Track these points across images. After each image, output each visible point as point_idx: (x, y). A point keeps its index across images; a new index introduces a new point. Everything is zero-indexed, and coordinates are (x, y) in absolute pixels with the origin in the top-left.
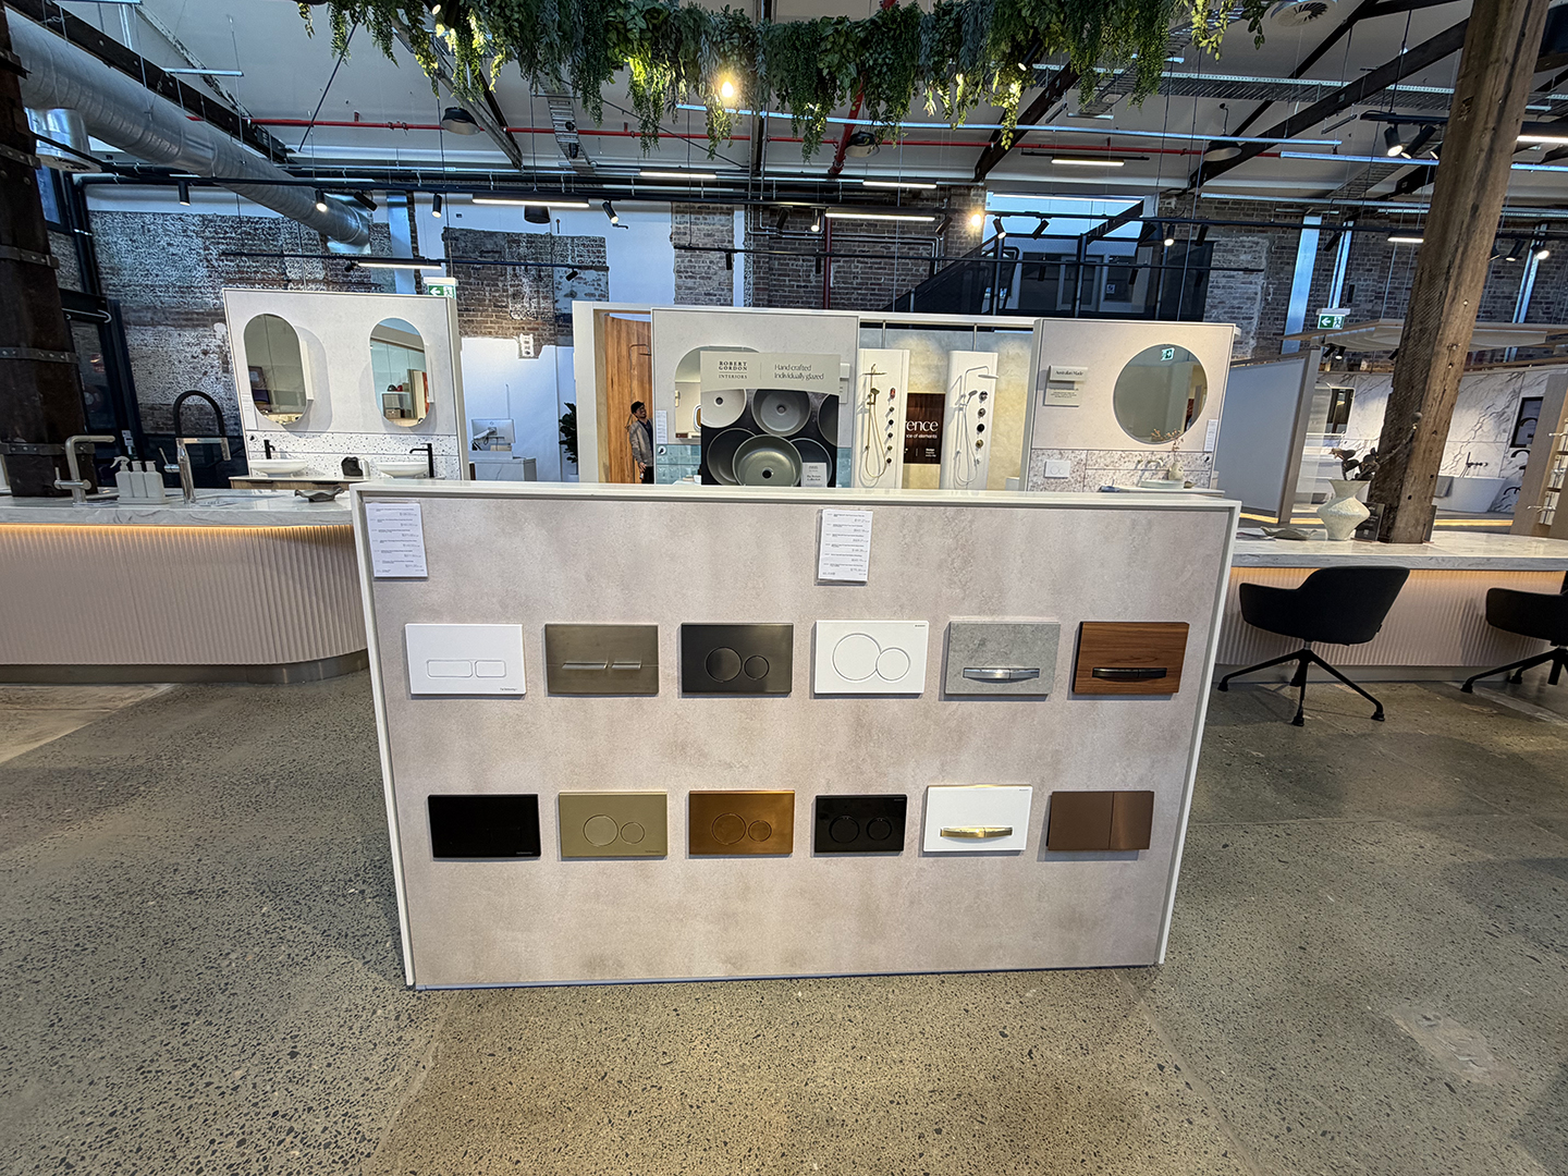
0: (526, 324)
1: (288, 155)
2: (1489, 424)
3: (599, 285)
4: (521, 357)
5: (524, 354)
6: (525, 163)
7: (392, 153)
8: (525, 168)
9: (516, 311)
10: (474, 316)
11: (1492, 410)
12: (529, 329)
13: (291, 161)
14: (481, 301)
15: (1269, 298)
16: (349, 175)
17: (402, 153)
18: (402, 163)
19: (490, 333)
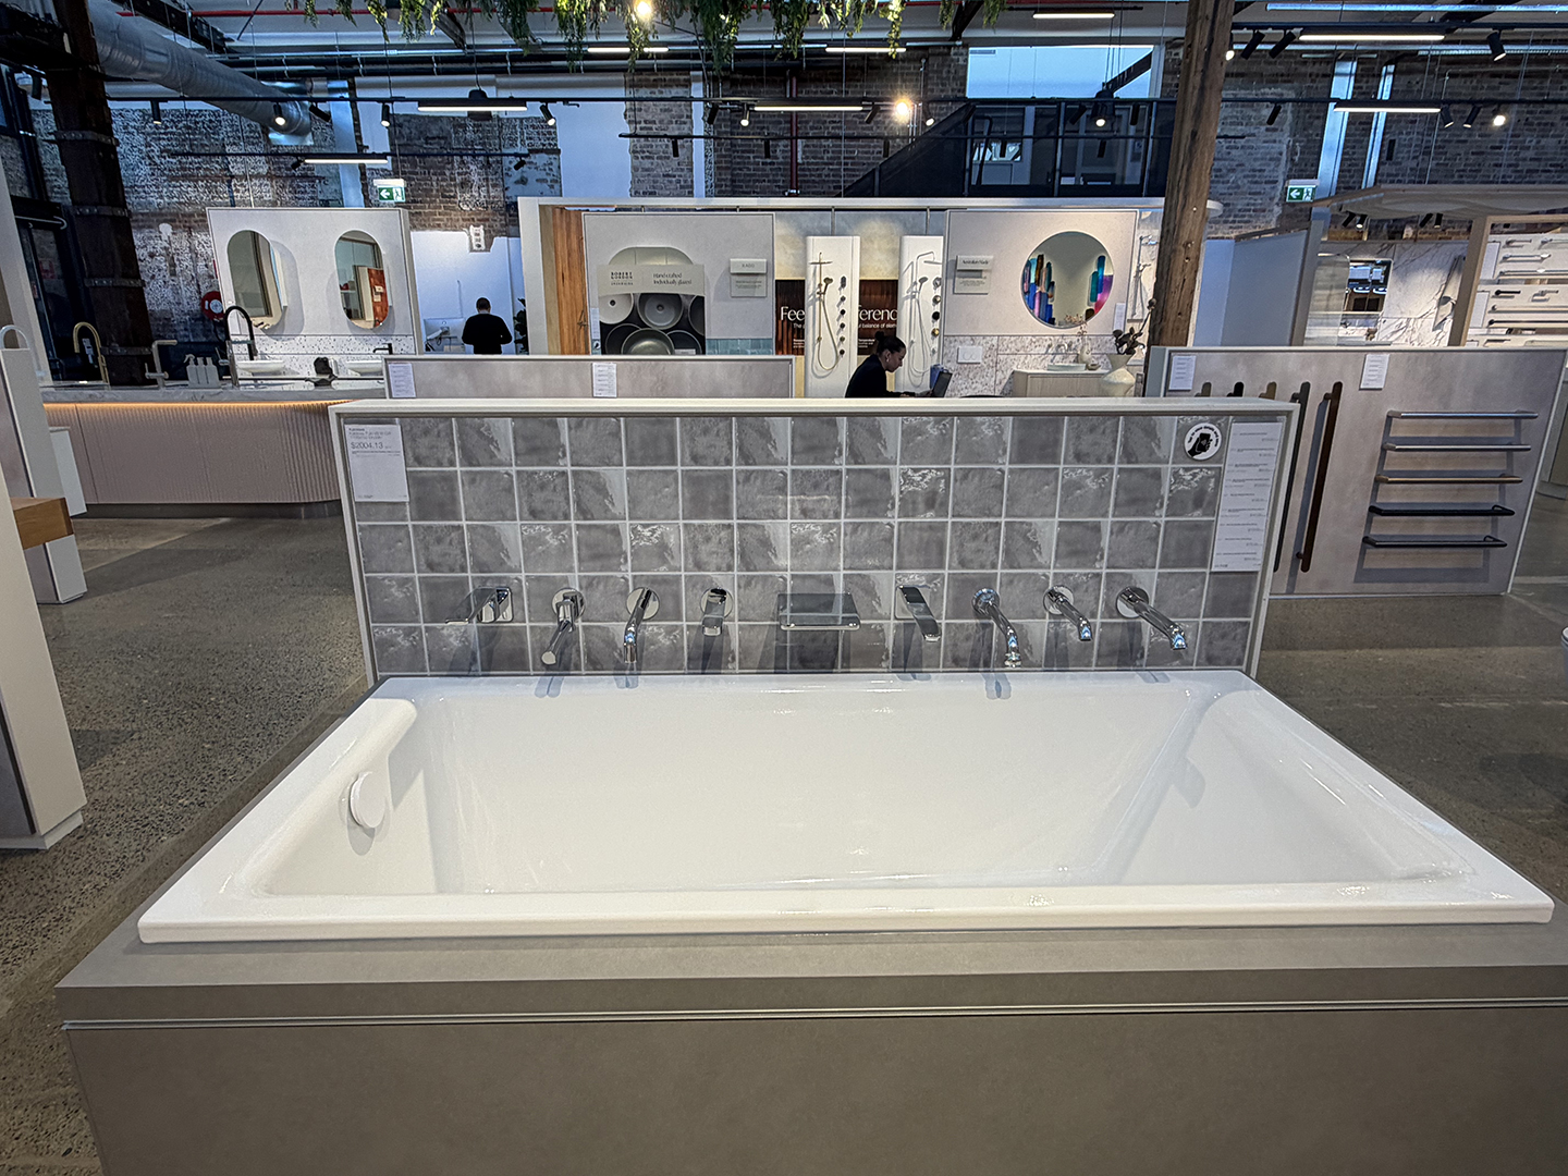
0: (476, 214)
1: (227, 44)
3: (551, 170)
4: (472, 250)
5: (475, 248)
6: (469, 41)
7: (331, 37)
8: (469, 47)
9: (465, 202)
10: (421, 208)
12: (478, 220)
13: (230, 50)
14: (428, 192)
15: (1297, 158)
16: (289, 63)
17: (342, 37)
18: (342, 48)
19: (439, 225)
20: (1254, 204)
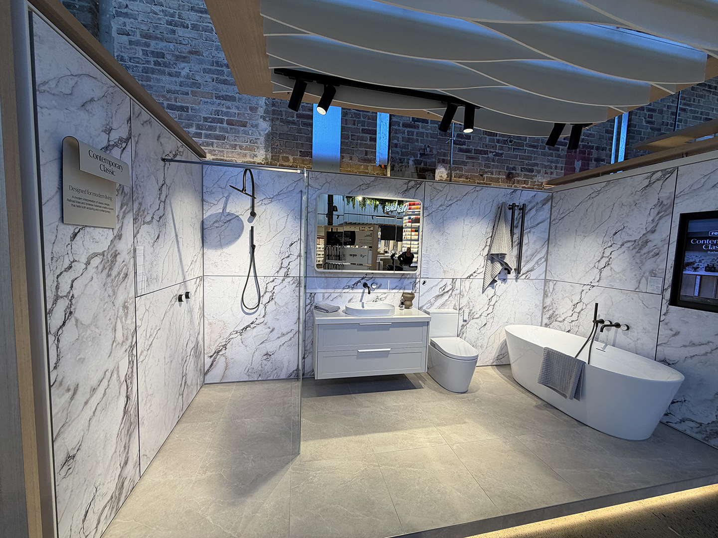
2: (620, 261)
11: (623, 237)
20: (227, 114)
